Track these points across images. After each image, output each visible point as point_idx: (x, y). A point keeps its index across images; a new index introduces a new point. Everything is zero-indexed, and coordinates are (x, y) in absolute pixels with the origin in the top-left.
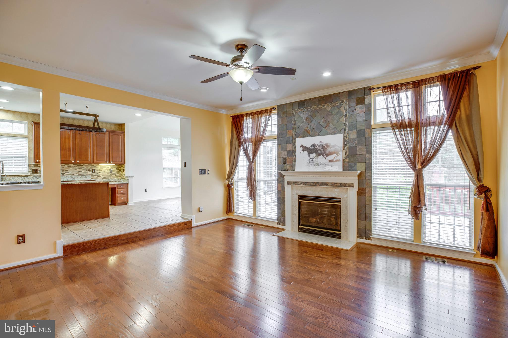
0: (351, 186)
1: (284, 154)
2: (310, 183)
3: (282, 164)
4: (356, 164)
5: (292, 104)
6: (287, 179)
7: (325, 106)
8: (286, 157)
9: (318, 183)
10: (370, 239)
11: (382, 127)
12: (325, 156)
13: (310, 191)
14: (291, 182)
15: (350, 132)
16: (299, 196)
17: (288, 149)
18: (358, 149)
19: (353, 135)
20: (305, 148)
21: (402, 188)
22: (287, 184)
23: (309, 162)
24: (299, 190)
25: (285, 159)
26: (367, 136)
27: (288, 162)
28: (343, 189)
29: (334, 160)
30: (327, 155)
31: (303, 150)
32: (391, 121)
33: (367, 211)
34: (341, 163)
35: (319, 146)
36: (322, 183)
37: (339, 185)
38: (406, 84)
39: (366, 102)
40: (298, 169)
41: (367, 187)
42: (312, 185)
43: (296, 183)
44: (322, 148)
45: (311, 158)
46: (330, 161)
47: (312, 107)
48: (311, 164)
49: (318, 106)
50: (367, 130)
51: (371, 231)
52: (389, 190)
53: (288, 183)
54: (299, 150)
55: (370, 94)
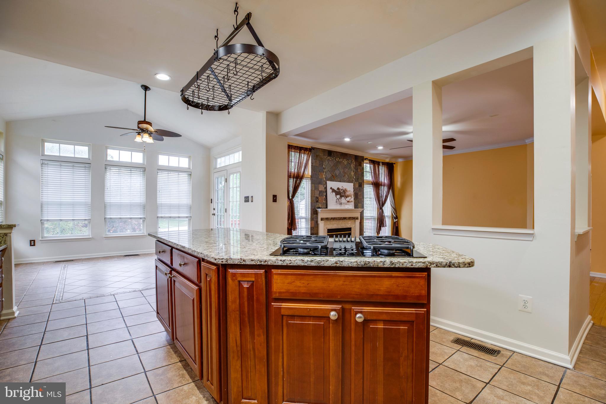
0: (357, 219)
1: (317, 194)
2: (336, 218)
3: (315, 202)
4: (358, 205)
5: (324, 151)
6: (320, 216)
7: (343, 160)
8: (318, 196)
9: (341, 218)
11: (368, 183)
12: (345, 198)
13: (335, 225)
14: (324, 218)
15: (356, 182)
16: (328, 229)
17: (320, 190)
18: (359, 194)
19: (357, 186)
20: (333, 190)
22: (321, 220)
23: (337, 202)
24: (328, 225)
25: (317, 198)
26: (362, 187)
27: (320, 201)
28: (353, 221)
29: (350, 201)
30: (346, 197)
31: (332, 192)
34: (353, 203)
35: (342, 190)
36: (344, 218)
37: (352, 218)
39: (362, 165)
40: (329, 207)
41: (363, 219)
42: (338, 220)
43: (327, 219)
44: (343, 192)
45: (337, 199)
46: (348, 202)
47: (336, 158)
48: (338, 203)
49: (340, 159)
50: (363, 183)
52: (368, 220)
53: (322, 219)
54: (329, 191)
55: (364, 161)
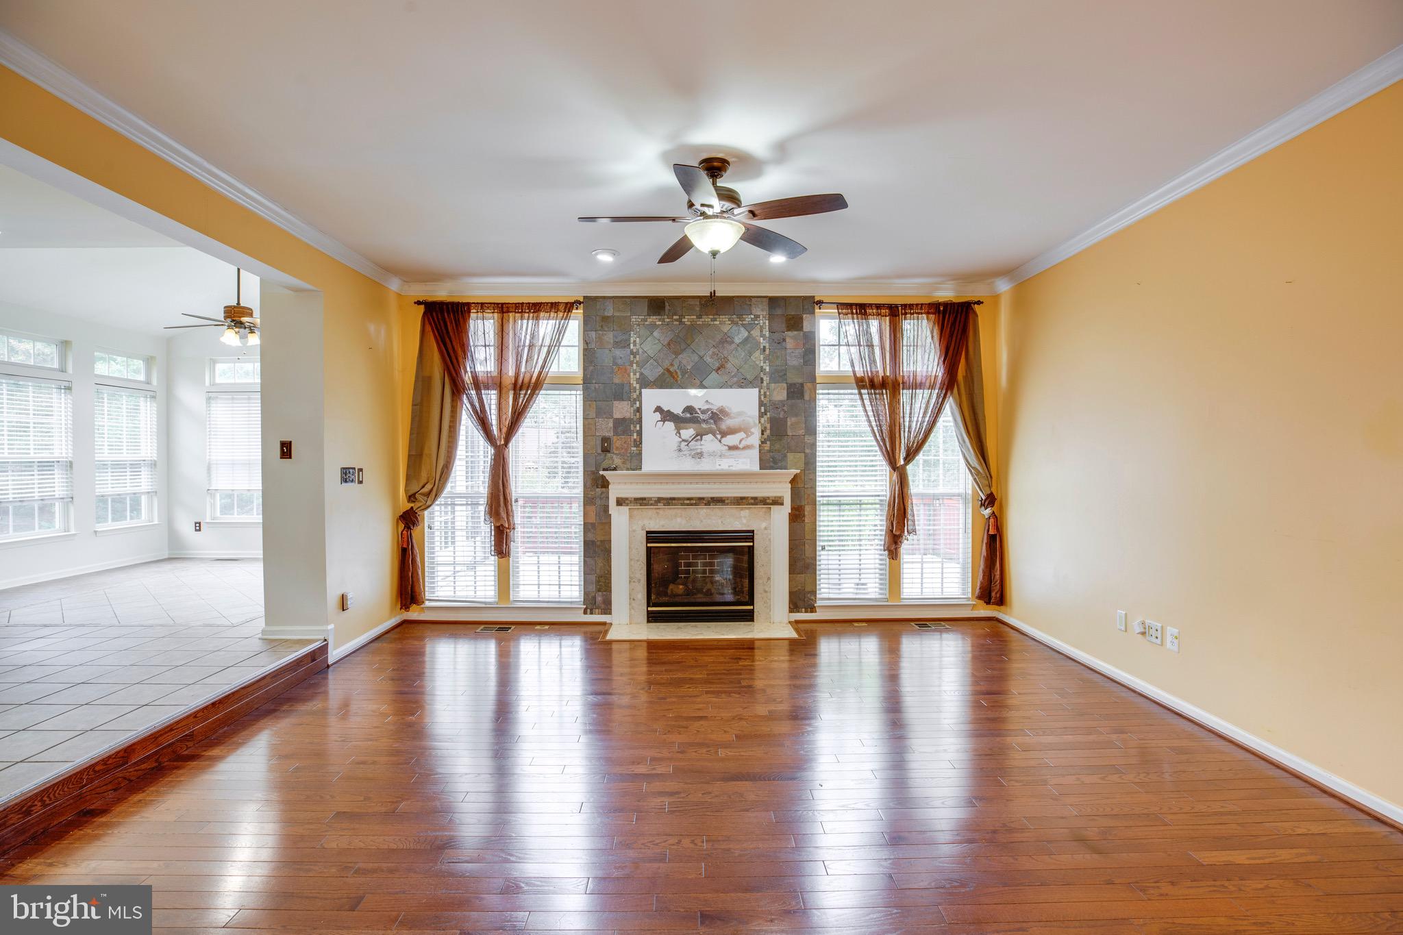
0: (778, 502)
1: (605, 428)
2: (679, 499)
3: (599, 451)
4: (785, 456)
5: (631, 302)
6: (615, 492)
7: (715, 320)
8: (610, 434)
9: (701, 499)
10: (812, 609)
11: (836, 382)
12: (719, 437)
13: (679, 520)
14: (627, 499)
15: (773, 385)
16: (648, 532)
17: (617, 415)
18: (789, 423)
19: (780, 394)
20: (667, 416)
21: (866, 502)
22: (617, 505)
23: (680, 450)
24: (651, 518)
25: (605, 440)
26: (807, 397)
27: (617, 448)
28: (760, 509)
29: (741, 446)
30: (724, 434)
31: (664, 420)
32: (854, 372)
33: (808, 553)
34: (755, 453)
35: (704, 412)
36: (712, 498)
37: (752, 501)
38: (878, 306)
39: (806, 326)
40: (648, 466)
41: (808, 504)
42: (688, 505)
43: (642, 501)
44: (711, 418)
45: (683, 440)
46: (731, 448)
47: (682, 316)
48: (685, 453)
49: (700, 317)
50: (808, 386)
51: (814, 593)
52: (843, 507)
53: (620, 502)
54: (650, 418)
55: (813, 313)
